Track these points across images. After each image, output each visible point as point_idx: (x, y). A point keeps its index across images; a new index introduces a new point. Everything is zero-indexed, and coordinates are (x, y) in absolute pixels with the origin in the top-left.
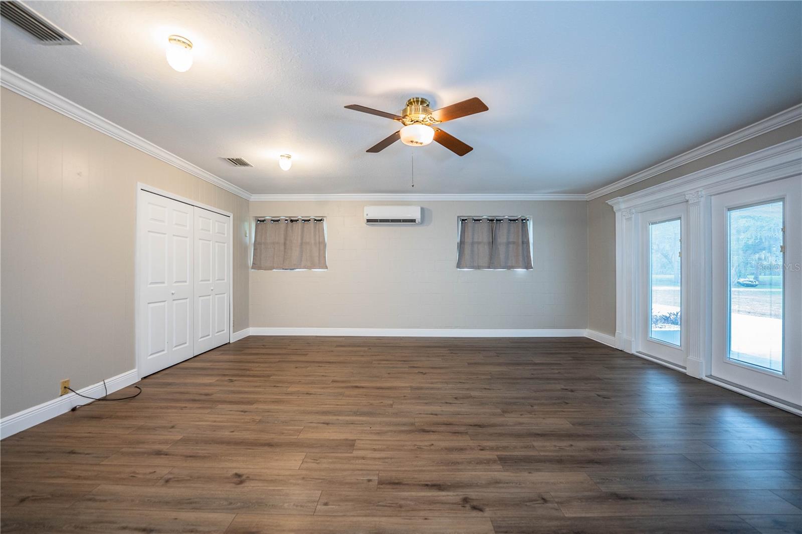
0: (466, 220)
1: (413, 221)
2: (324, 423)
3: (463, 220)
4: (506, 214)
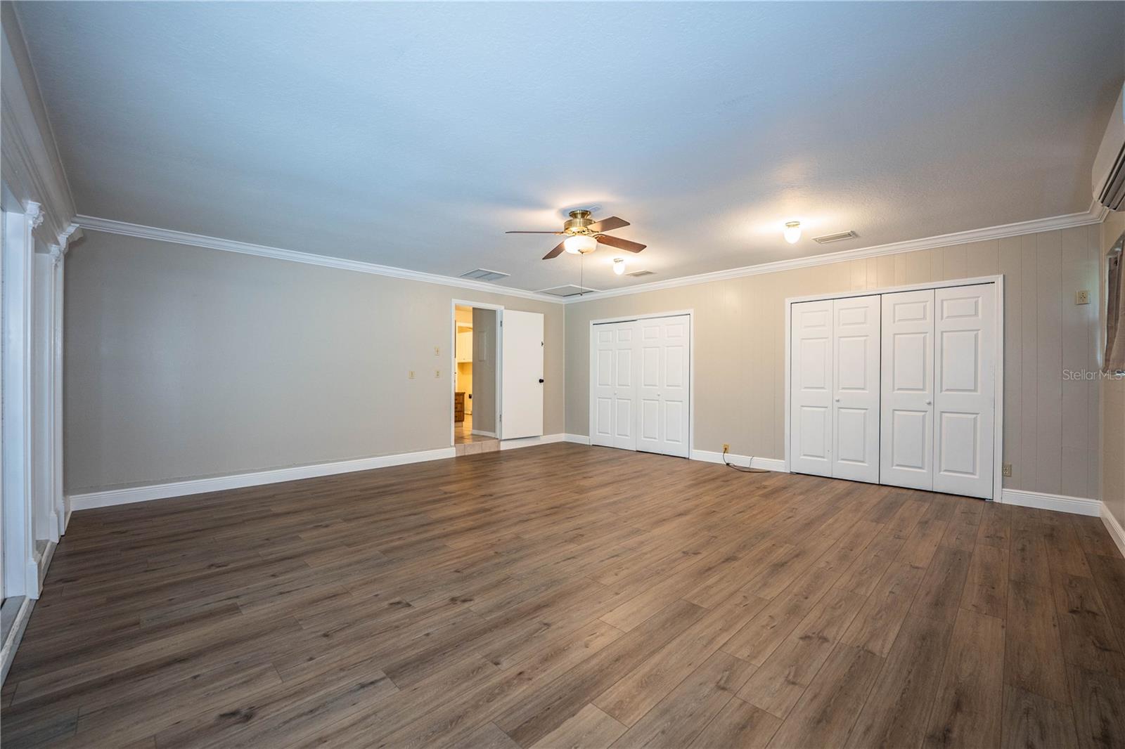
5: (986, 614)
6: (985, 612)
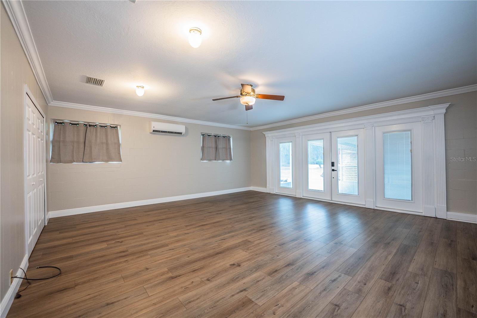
0: (204, 135)
1: (181, 133)
3: (203, 135)
4: (221, 133)
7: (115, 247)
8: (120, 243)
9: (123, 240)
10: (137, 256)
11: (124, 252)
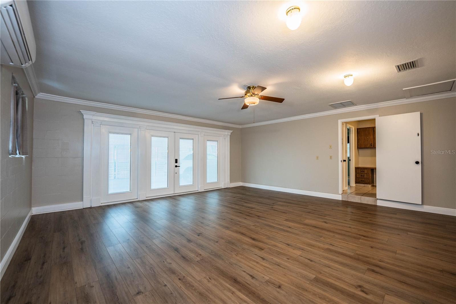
2: (309, 259)
5: (85, 285)
6: (86, 286)
7: (375, 285)
8: (365, 286)
9: (352, 290)
10: (367, 259)
11: (373, 271)
